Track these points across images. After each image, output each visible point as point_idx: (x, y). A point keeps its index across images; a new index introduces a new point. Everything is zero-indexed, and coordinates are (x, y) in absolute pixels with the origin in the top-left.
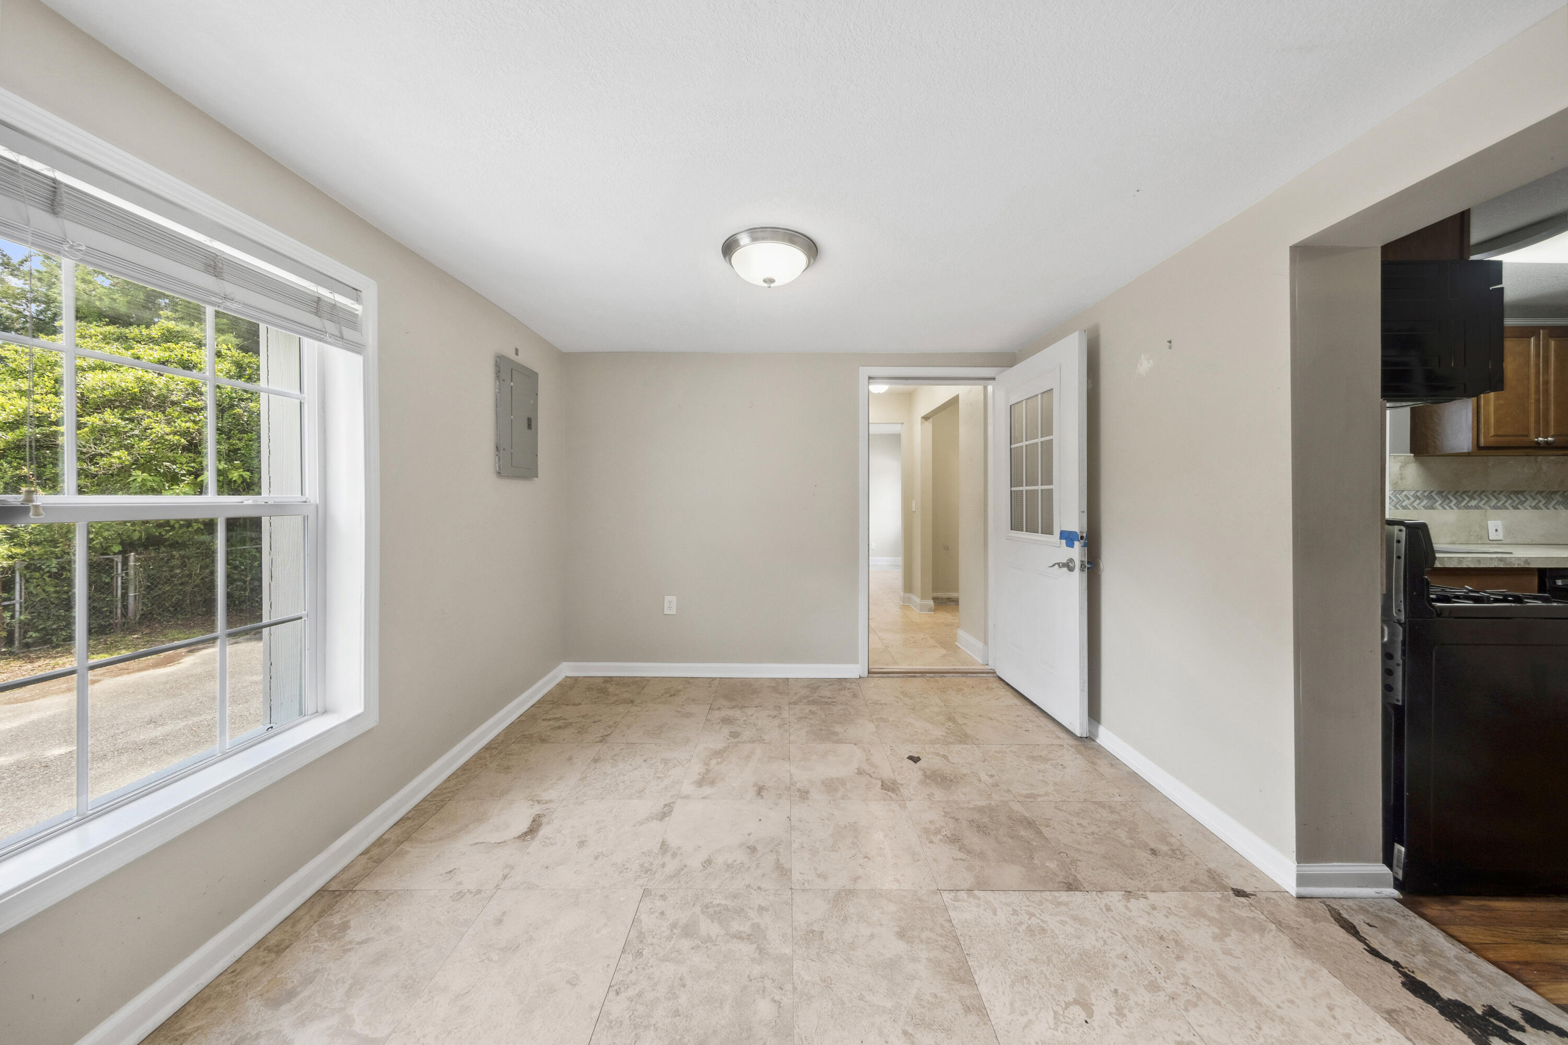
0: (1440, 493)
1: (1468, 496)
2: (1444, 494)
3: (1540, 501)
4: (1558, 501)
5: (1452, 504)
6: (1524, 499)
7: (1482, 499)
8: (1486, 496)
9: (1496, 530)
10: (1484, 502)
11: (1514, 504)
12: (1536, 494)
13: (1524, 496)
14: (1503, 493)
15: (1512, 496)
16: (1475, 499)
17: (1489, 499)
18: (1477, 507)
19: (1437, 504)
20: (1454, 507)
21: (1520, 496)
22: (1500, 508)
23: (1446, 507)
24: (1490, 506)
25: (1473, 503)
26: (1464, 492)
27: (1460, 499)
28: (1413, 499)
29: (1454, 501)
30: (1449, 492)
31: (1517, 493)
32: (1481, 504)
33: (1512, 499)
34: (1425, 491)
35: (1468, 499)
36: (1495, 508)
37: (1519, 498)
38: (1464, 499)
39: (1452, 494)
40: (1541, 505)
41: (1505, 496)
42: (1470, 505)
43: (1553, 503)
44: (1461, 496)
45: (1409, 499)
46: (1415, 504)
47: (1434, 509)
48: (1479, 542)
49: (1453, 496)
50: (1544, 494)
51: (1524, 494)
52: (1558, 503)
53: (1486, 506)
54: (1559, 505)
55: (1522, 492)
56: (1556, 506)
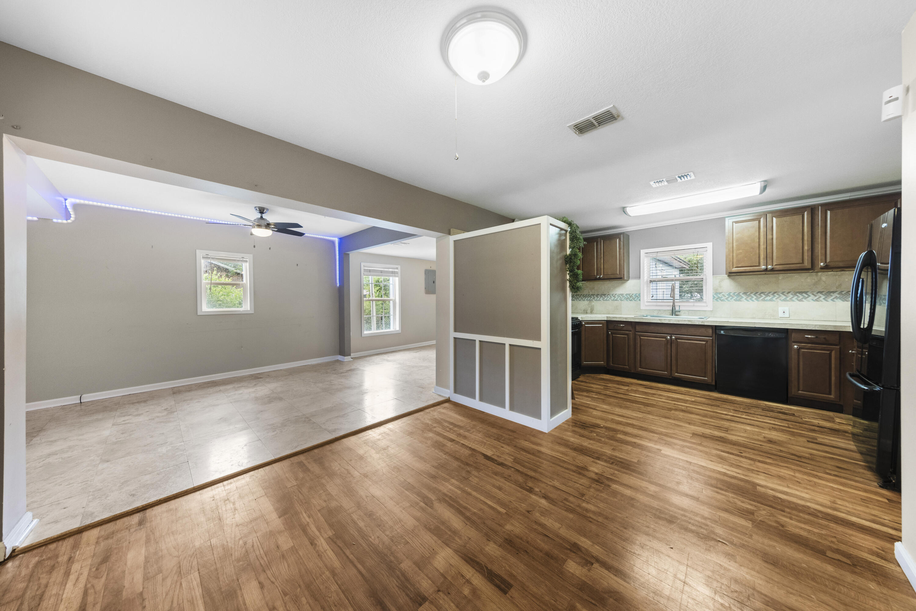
0: (745, 293)
1: (764, 295)
2: (748, 294)
3: (820, 297)
4: (836, 297)
5: (753, 299)
6: (807, 296)
7: (775, 296)
8: (778, 294)
9: (784, 312)
10: (776, 297)
11: (799, 299)
12: (818, 293)
13: (807, 294)
14: (790, 293)
15: (798, 294)
16: (770, 296)
17: (780, 296)
18: (771, 300)
19: (743, 299)
20: (755, 300)
21: (804, 294)
22: (788, 301)
23: (749, 300)
24: (780, 300)
25: (768, 298)
26: (762, 293)
27: (759, 296)
28: (727, 296)
29: (755, 297)
30: (752, 293)
31: (801, 293)
32: (774, 299)
33: (797, 296)
34: (735, 293)
35: (764, 296)
36: (784, 300)
37: (803, 296)
38: (762, 296)
39: (753, 293)
40: (821, 299)
41: (792, 294)
42: (766, 299)
43: (832, 298)
44: (760, 294)
45: (725, 296)
46: (729, 299)
47: (741, 301)
48: (772, 318)
49: (755, 295)
50: (824, 293)
51: (808, 293)
52: (836, 298)
53: (778, 300)
54: (837, 299)
55: (806, 293)
56: (835, 300)
